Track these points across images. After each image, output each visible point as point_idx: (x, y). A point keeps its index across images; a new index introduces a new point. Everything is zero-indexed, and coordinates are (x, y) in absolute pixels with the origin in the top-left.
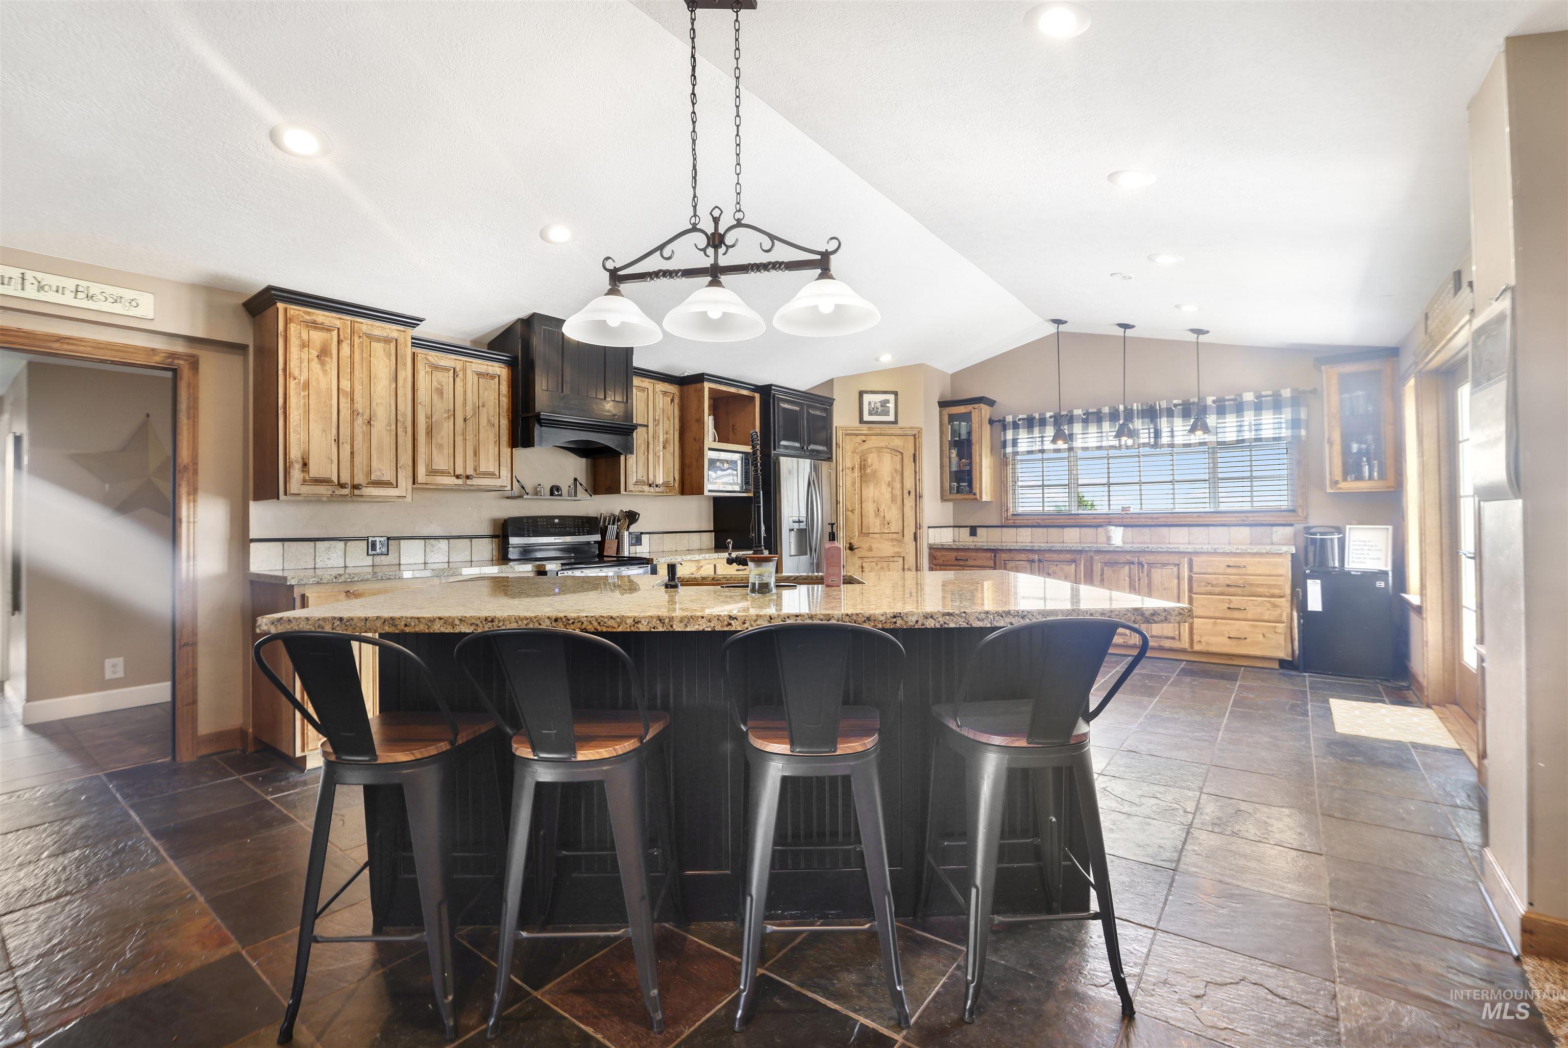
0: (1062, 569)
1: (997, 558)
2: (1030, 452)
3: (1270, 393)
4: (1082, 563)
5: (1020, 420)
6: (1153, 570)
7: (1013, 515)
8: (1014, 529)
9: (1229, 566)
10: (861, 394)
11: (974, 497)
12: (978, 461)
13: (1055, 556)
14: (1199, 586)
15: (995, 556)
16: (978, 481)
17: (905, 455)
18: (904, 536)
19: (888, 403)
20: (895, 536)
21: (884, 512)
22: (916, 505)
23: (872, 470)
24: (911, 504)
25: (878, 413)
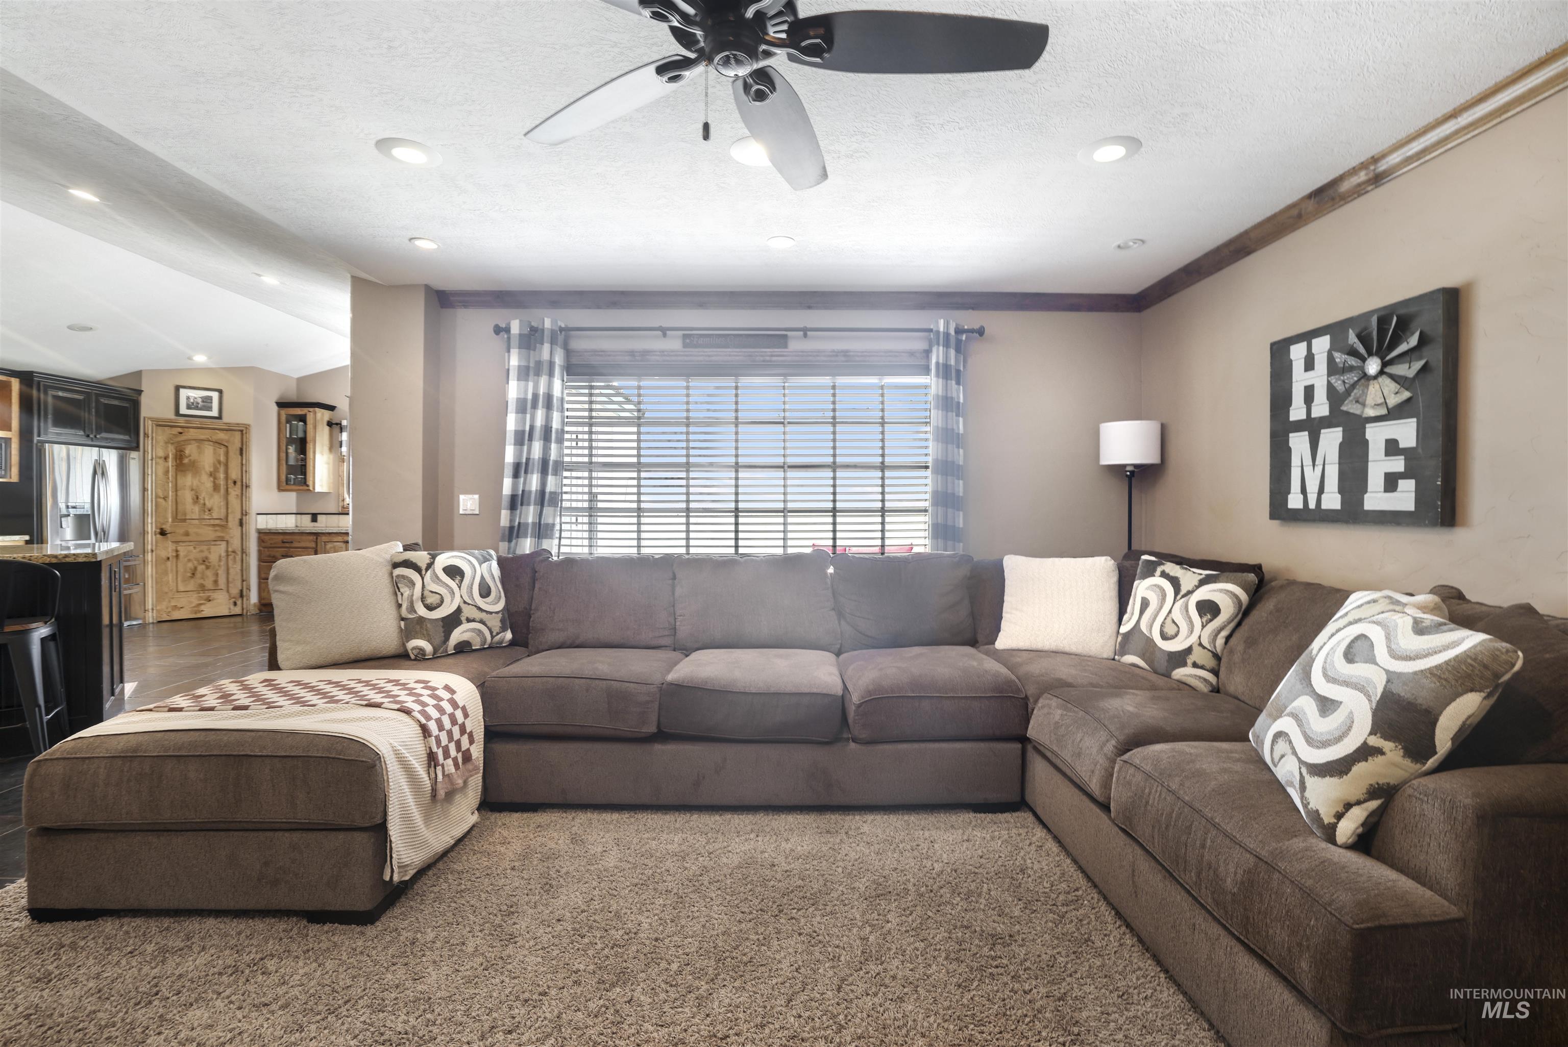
1: (318, 540)
10: (177, 388)
11: (308, 488)
12: (313, 456)
16: (311, 475)
17: (230, 448)
18: (227, 522)
19: (212, 400)
20: (217, 522)
21: (204, 500)
22: (242, 494)
23: (190, 460)
24: (237, 493)
25: (197, 408)
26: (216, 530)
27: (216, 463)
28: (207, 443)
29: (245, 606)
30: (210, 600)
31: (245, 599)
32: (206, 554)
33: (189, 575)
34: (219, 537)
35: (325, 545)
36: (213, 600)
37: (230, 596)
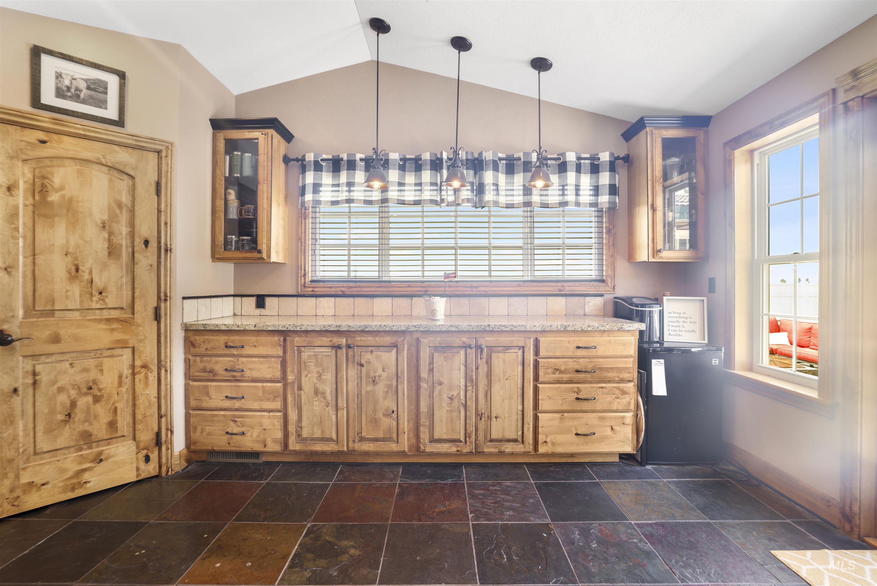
0: (378, 357)
1: (288, 343)
2: (335, 203)
3: (588, 156)
4: (406, 349)
5: (322, 160)
6: (494, 355)
7: (312, 281)
8: (313, 299)
9: (578, 347)
10: (37, 53)
11: (259, 255)
12: (265, 206)
13: (370, 340)
14: (546, 373)
15: (285, 340)
16: (265, 234)
17: (137, 180)
18: (133, 313)
19: (106, 88)
20: (115, 314)
21: (91, 273)
22: (159, 263)
23: (63, 196)
24: (149, 262)
25: (76, 98)
26: (113, 330)
27: (113, 204)
28: (96, 167)
29: (164, 460)
30: (101, 460)
31: (164, 448)
32: (93, 374)
33: (61, 417)
34: (118, 341)
35: (300, 352)
36: (107, 459)
37: (138, 447)
